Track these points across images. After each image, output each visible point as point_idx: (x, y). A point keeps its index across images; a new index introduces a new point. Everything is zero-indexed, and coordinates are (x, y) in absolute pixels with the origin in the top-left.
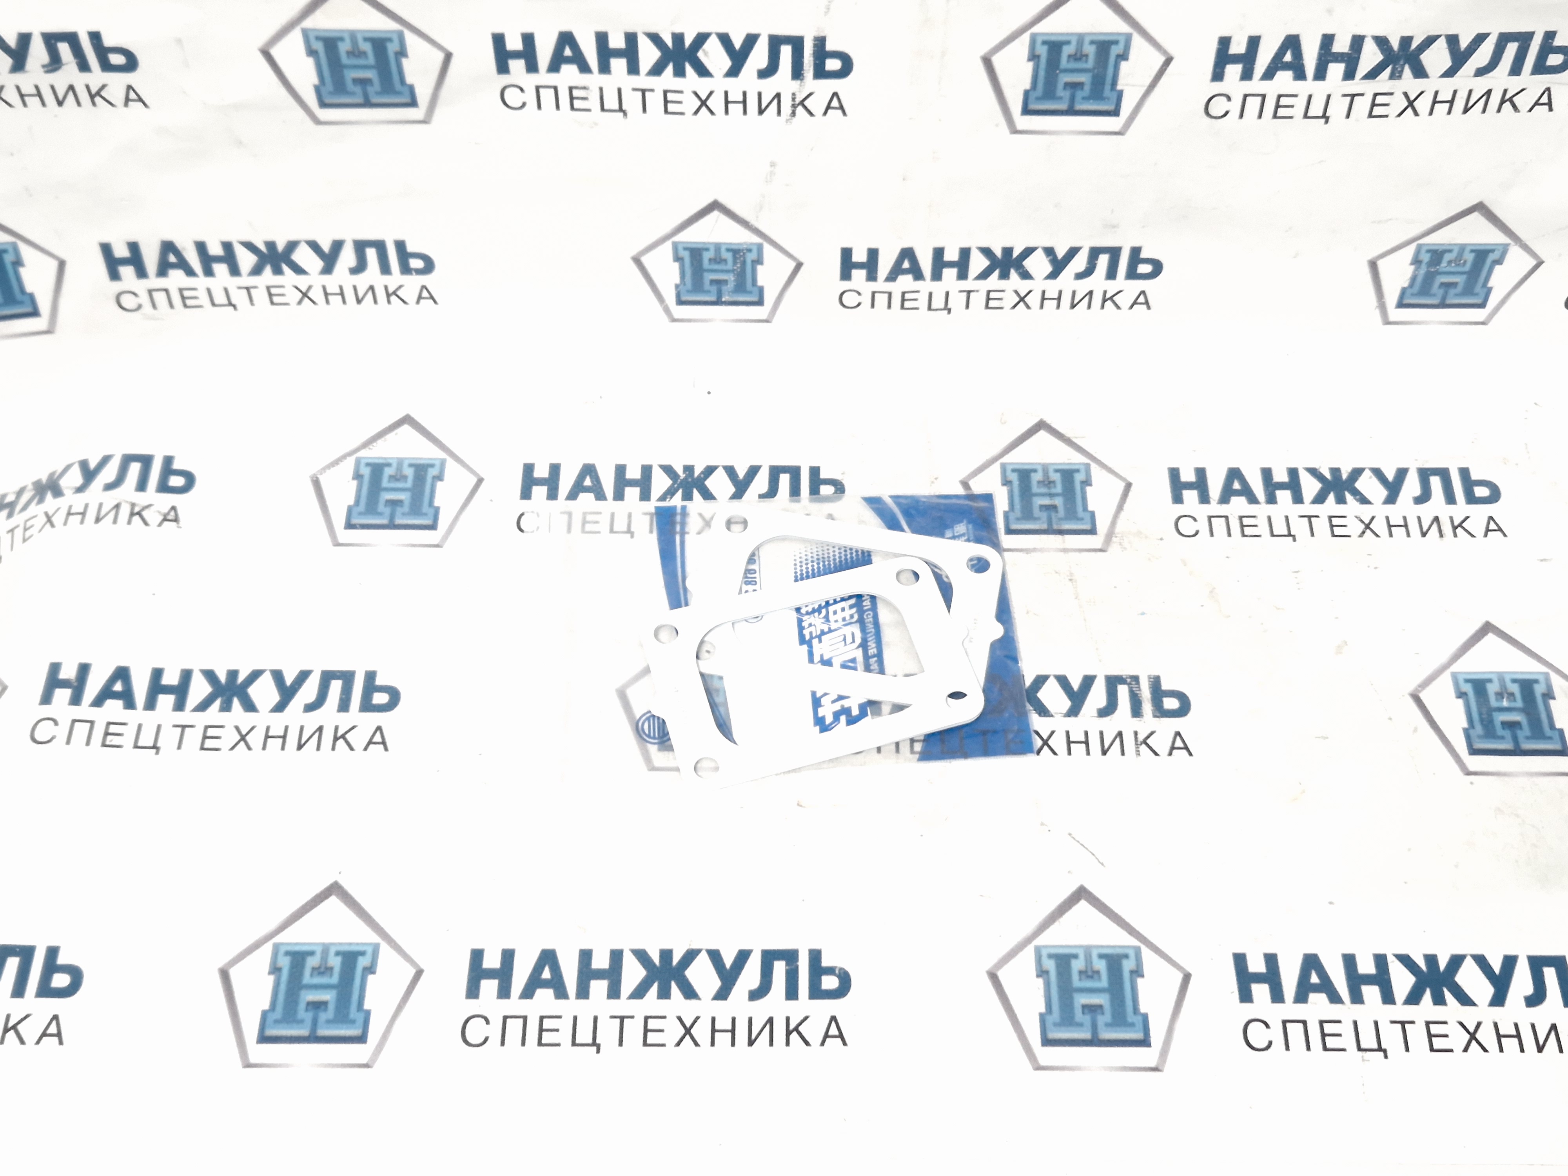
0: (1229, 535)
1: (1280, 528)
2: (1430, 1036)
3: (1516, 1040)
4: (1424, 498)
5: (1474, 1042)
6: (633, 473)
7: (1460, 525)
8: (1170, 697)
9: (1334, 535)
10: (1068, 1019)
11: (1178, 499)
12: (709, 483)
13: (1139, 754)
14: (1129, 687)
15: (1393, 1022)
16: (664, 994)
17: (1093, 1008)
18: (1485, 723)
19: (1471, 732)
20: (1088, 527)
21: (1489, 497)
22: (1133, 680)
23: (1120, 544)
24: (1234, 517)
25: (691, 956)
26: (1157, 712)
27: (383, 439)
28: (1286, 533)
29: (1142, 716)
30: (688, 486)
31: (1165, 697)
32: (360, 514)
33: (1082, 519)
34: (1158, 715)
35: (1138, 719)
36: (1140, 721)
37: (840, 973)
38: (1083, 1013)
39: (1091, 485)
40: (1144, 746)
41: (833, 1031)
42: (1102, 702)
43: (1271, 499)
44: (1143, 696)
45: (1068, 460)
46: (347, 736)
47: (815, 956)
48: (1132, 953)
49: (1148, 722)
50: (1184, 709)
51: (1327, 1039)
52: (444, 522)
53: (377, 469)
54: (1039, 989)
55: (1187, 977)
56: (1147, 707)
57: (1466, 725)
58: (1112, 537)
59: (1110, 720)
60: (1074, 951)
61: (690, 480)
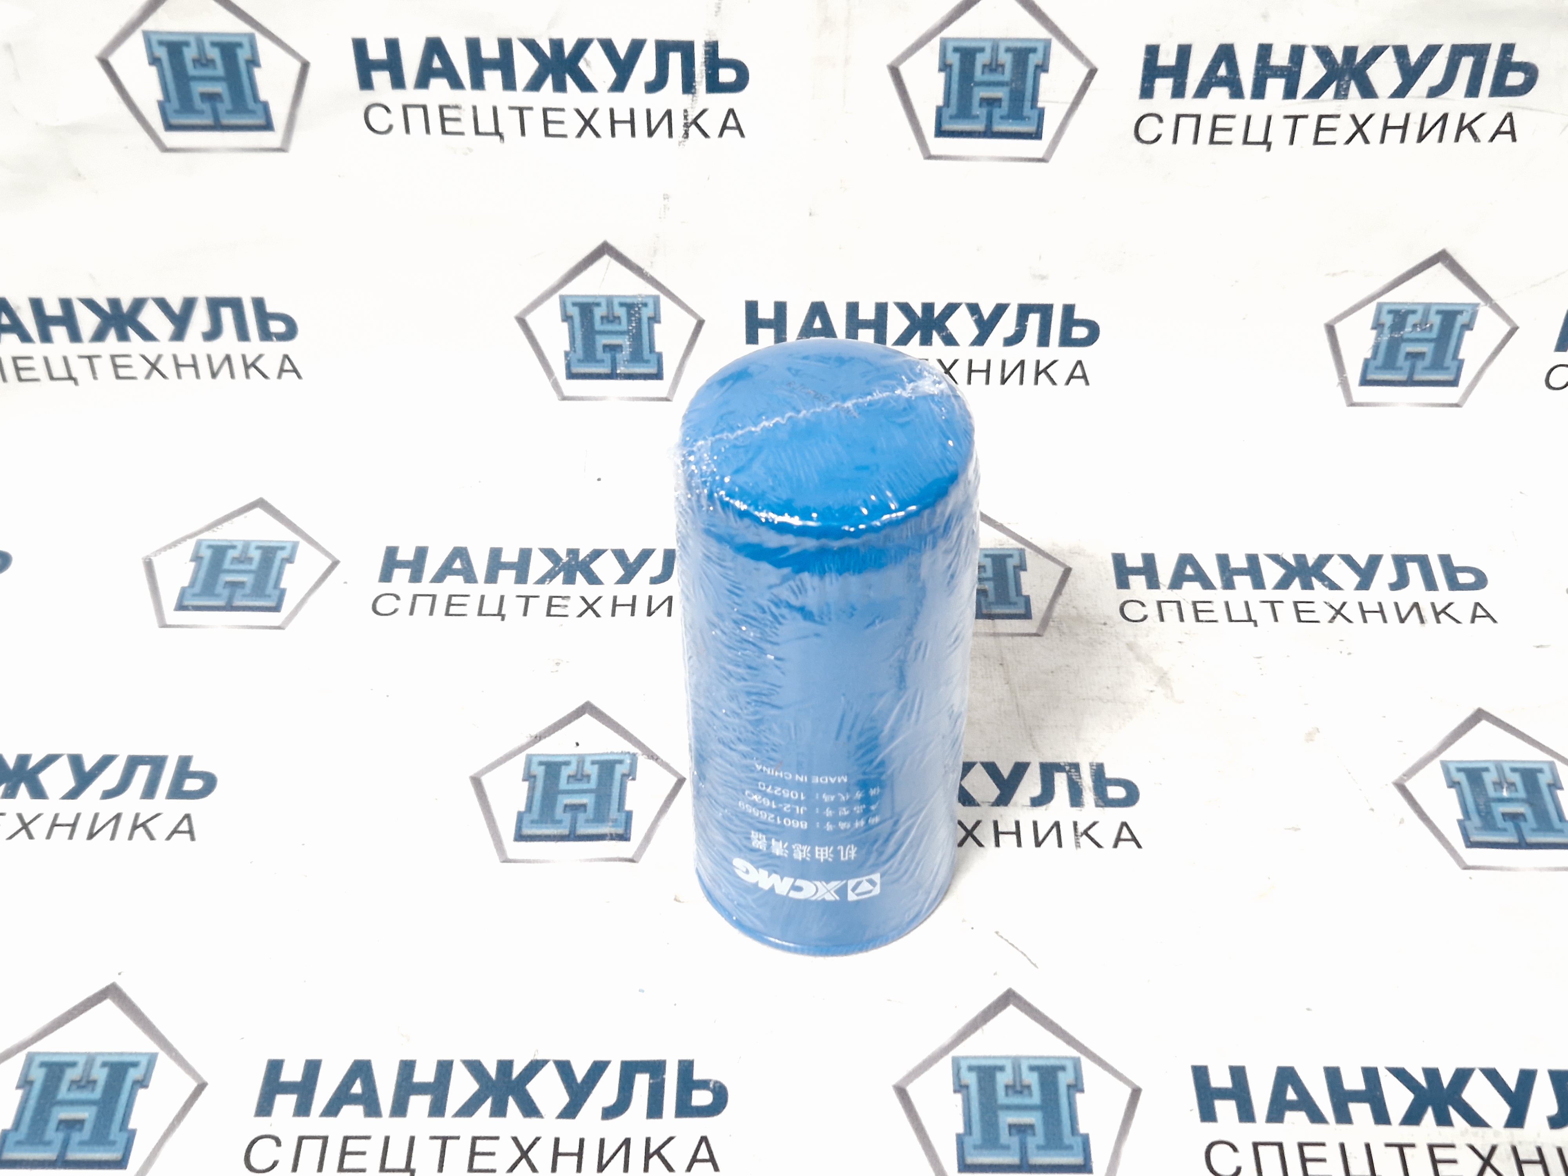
0: (1182, 620)
1: (1239, 613)
4: (1401, 582)
6: (510, 555)
7: (1444, 611)
8: (1116, 785)
9: (1300, 620)
10: (991, 1141)
11: (1123, 584)
12: (595, 566)
14: (1067, 774)
15: (1388, 1145)
16: (499, 1111)
17: (1023, 1128)
18: (1483, 814)
20: (1022, 611)
21: (1475, 582)
22: (1072, 767)
23: (1058, 628)
24: (1187, 602)
25: (535, 1067)
26: (1100, 800)
27: (230, 522)
28: (1246, 618)
30: (571, 569)
31: (1110, 785)
32: (195, 595)
33: (1015, 604)
37: (714, 1086)
38: (1010, 1134)
39: (1025, 570)
40: (1084, 836)
41: (703, 1154)
42: (1037, 791)
43: (1228, 585)
44: (1084, 784)
45: (1000, 545)
46: (149, 824)
47: (686, 1068)
48: (1070, 1066)
49: (1089, 811)
50: (1132, 796)
52: (288, 605)
53: (219, 551)
54: (956, 1106)
55: (1136, 1093)
56: (1089, 796)
57: (1461, 817)
58: (1048, 621)
59: (1046, 810)
60: (999, 1063)
61: (573, 563)
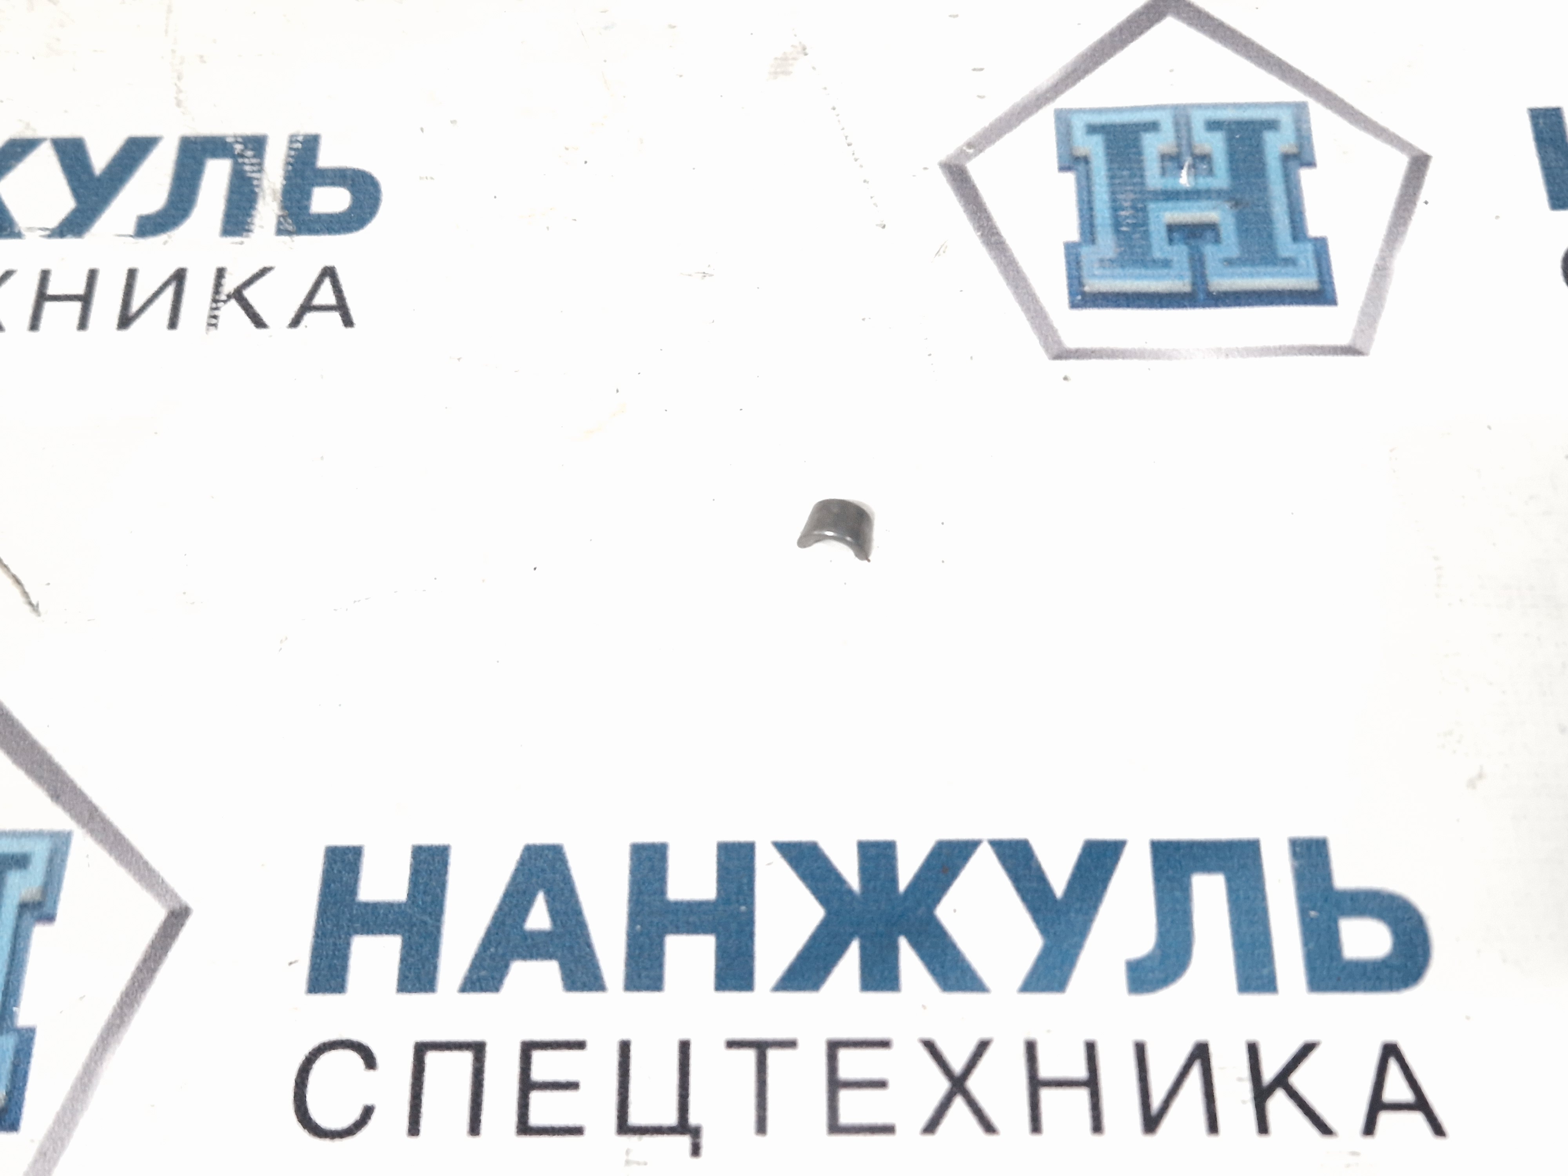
2: (835, 1084)
3: (1083, 1094)
5: (959, 1102)
13: (215, 325)
19: (1086, 252)
29: (249, 231)
34: (290, 228)
35: (237, 239)
36: (242, 243)
51: (535, 1097)
